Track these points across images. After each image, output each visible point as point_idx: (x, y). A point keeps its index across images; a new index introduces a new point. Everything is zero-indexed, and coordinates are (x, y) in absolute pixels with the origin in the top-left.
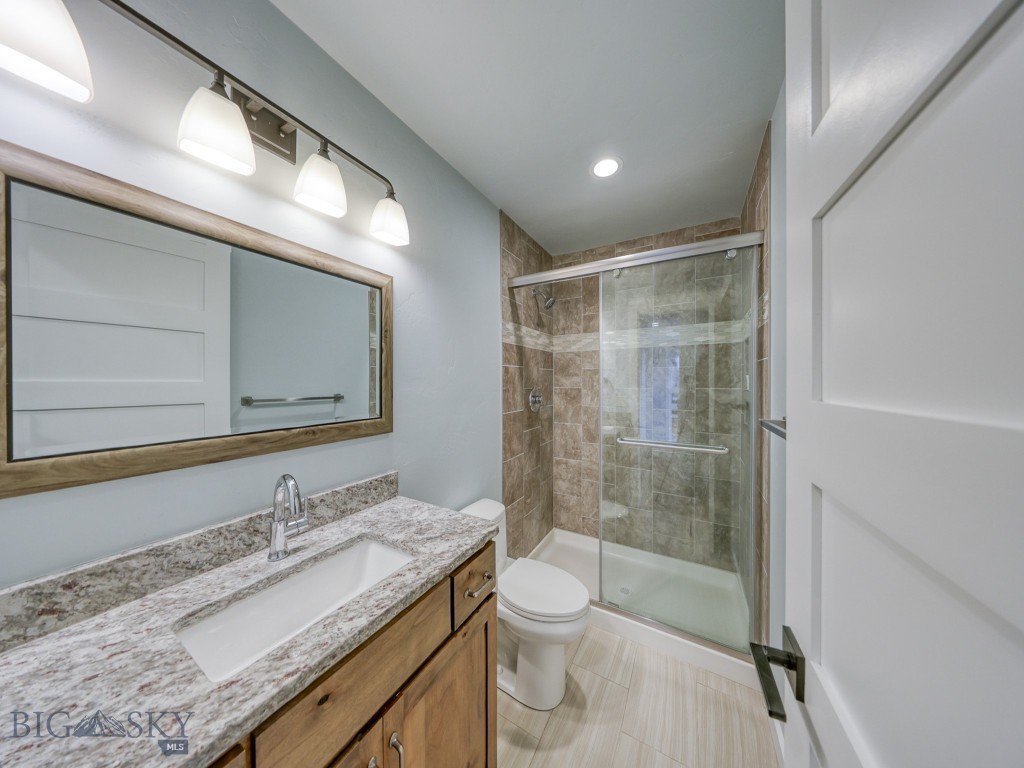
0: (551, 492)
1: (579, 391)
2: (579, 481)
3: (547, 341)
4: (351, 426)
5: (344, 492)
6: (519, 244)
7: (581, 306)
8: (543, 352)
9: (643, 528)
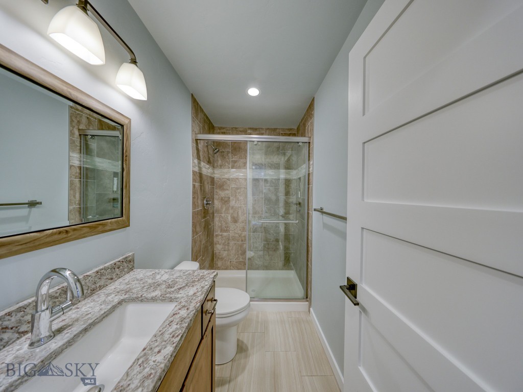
0: (213, 252)
1: (229, 198)
2: (228, 243)
3: (212, 171)
4: (100, 224)
5: (94, 275)
6: (200, 115)
7: (230, 155)
8: (211, 177)
9: (258, 260)
